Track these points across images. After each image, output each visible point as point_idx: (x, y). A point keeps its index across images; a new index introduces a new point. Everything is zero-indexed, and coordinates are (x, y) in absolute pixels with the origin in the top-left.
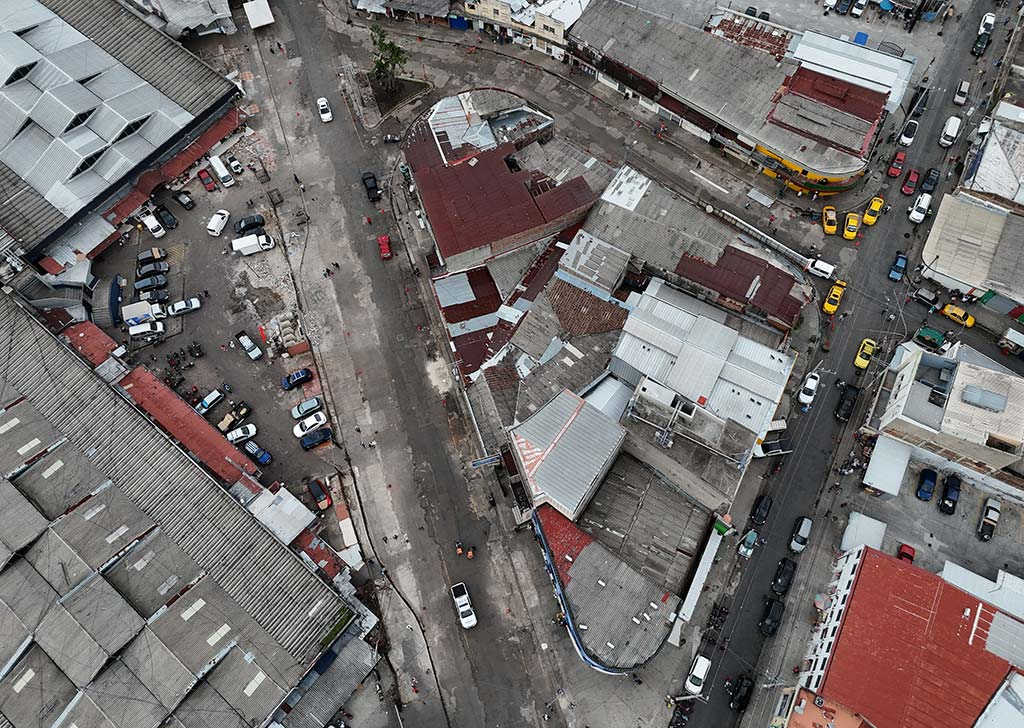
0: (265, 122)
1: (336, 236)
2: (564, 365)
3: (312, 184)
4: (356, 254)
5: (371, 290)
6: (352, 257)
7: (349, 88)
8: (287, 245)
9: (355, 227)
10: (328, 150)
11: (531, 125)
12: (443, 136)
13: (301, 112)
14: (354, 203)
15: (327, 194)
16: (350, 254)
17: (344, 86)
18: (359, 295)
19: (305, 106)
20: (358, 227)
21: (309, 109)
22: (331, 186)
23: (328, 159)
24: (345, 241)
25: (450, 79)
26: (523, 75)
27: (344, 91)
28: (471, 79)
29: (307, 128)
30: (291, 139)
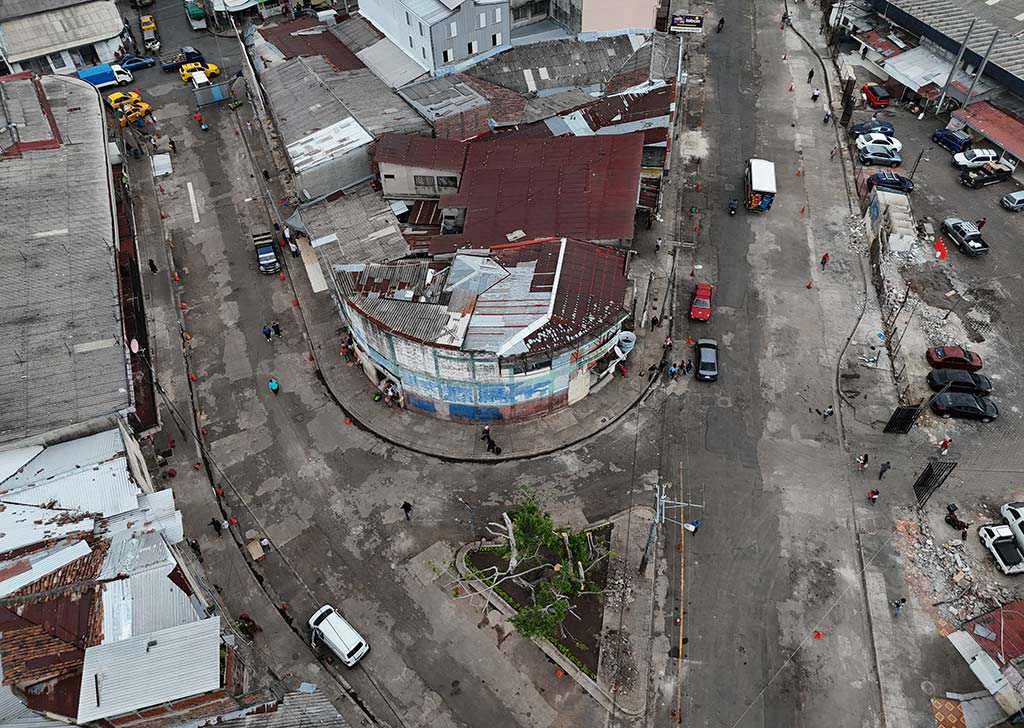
0: (916, 657)
1: (787, 335)
2: (552, 73)
3: (813, 443)
4: (760, 297)
5: (751, 246)
6: (768, 295)
7: (660, 658)
8: (884, 351)
9: (750, 336)
10: (762, 503)
11: (371, 279)
12: (540, 283)
13: (808, 641)
14: (738, 373)
15: (789, 410)
16: (771, 301)
17: (671, 671)
18: (773, 247)
19: (796, 654)
20: (743, 334)
21: (786, 641)
22: (774, 421)
23: (768, 481)
24: (775, 322)
25: (411, 555)
26: (259, 493)
27: (674, 653)
28: (368, 533)
29: (803, 584)
30: (848, 574)
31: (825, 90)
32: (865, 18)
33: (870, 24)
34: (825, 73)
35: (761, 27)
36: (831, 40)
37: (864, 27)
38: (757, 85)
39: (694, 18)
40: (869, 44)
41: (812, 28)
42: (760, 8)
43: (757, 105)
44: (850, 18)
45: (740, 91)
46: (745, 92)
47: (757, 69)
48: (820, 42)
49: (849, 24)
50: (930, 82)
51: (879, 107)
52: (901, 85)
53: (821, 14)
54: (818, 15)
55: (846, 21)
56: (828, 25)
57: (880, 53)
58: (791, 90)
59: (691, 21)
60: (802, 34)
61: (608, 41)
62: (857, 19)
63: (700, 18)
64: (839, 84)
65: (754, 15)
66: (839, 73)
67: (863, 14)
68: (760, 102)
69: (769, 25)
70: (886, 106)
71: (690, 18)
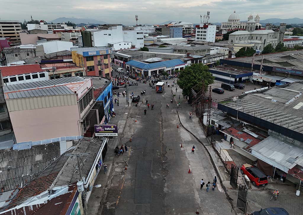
31: (213, 170)
32: (224, 120)
33: (229, 123)
34: (210, 155)
35: (166, 128)
36: (208, 133)
37: (225, 125)
38: (165, 169)
39: (110, 127)
40: (233, 136)
41: (194, 127)
42: (165, 118)
43: (165, 190)
44: (216, 121)
45: (152, 176)
46: (156, 177)
47: (164, 155)
48: (201, 135)
49: (216, 124)
50: (294, 165)
51: (261, 186)
52: (271, 167)
53: (197, 119)
54: (196, 119)
55: (213, 122)
56: (203, 125)
57: (244, 141)
58: (189, 172)
59: (108, 129)
60: (190, 130)
61: (40, 148)
62: (220, 121)
63: (114, 127)
64: (222, 165)
65: (162, 121)
66: (220, 156)
67: (223, 118)
68: (168, 187)
69: (170, 126)
70: (266, 184)
71: (107, 127)
